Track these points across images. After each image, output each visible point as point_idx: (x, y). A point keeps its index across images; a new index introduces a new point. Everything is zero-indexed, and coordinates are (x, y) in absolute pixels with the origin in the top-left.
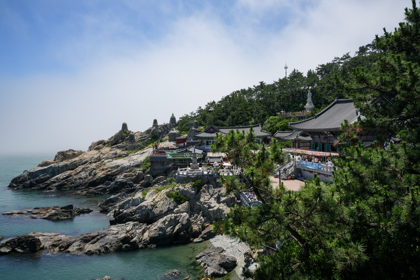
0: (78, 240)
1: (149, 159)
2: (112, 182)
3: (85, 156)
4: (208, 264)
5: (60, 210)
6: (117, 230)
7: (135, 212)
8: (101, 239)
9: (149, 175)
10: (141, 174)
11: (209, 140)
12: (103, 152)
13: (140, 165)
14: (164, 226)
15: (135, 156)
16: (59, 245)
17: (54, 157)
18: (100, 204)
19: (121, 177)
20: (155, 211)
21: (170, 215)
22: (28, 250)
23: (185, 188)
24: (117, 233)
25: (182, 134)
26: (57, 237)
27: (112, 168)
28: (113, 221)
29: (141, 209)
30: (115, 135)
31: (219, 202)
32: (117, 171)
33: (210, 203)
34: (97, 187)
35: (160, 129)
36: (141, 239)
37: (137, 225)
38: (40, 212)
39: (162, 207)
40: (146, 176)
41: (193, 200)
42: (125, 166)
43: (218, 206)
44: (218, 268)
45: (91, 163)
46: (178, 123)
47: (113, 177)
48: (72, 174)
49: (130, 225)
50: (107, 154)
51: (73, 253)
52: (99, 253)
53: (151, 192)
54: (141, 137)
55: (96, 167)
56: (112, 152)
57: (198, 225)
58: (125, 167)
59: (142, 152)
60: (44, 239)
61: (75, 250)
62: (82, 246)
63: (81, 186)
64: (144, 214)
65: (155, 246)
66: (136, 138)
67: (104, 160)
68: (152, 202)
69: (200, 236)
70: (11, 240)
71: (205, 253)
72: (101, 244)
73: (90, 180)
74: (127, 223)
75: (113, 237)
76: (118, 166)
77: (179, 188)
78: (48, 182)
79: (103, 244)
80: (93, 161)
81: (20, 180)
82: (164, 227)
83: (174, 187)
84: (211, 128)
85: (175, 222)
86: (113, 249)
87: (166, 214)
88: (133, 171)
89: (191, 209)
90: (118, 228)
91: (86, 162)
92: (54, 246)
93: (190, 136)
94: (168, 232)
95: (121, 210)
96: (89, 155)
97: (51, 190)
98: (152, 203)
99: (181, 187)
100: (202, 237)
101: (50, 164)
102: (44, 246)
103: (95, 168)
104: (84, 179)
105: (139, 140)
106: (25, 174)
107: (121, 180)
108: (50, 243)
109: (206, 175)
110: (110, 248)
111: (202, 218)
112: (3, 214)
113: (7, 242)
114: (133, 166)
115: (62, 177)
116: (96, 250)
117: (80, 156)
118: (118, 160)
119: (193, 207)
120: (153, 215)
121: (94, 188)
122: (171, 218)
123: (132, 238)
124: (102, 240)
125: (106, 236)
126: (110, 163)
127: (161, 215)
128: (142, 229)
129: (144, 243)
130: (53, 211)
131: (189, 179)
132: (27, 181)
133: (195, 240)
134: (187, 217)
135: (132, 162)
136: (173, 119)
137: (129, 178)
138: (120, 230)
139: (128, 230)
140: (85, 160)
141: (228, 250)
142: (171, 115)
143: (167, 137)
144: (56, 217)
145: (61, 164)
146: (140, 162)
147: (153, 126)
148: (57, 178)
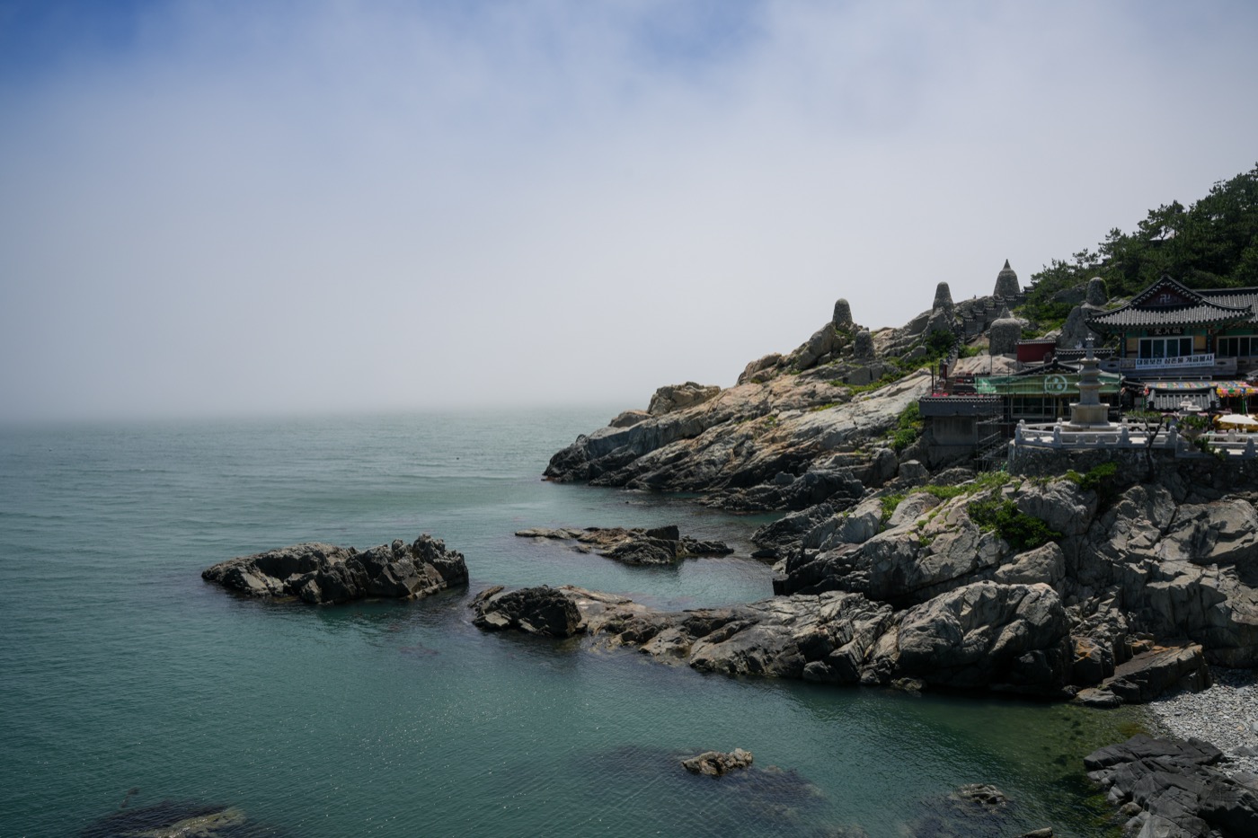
0: (674, 623)
1: (918, 409)
2: (797, 476)
3: (726, 400)
4: (1143, 799)
5: (645, 538)
6: (793, 611)
7: (854, 562)
8: (741, 632)
9: (915, 462)
10: (890, 457)
11: (1153, 339)
12: (776, 389)
13: (886, 428)
14: (953, 620)
15: (871, 401)
16: (625, 629)
17: (649, 403)
18: (757, 535)
19: (826, 464)
20: (923, 566)
21: (981, 584)
22: (546, 629)
23: (1045, 491)
24: (791, 621)
25: (1040, 331)
26: (623, 607)
27: (798, 435)
28: (782, 583)
29: (875, 551)
30: (812, 339)
31: (1200, 560)
32: (814, 445)
33: (1154, 558)
34: (752, 488)
35: (958, 315)
36: (867, 652)
37: (857, 604)
38: (598, 540)
39: (949, 550)
40: (906, 466)
41: (1080, 538)
42: (839, 430)
43: (1192, 573)
44: (1192, 824)
45: (740, 420)
46: (1026, 292)
47: (800, 463)
48: (691, 449)
49: (833, 602)
50: (788, 394)
51: (656, 659)
52: (729, 672)
53: (914, 500)
54: (893, 342)
55: (755, 432)
56: (802, 389)
57: (1101, 637)
58: (838, 433)
59: (895, 389)
60: (590, 607)
61: (664, 650)
62: (686, 644)
63: (711, 484)
64: (885, 573)
65: (919, 687)
66: (876, 346)
67: (777, 411)
68: (915, 531)
69: (1106, 683)
70: (510, 595)
71: (1126, 750)
72: (738, 647)
73: (735, 467)
74: (824, 595)
75: (777, 632)
76: (818, 431)
77: (1021, 489)
78: (630, 467)
79: (745, 649)
80: (747, 414)
81: (567, 459)
82: (956, 625)
83: (1000, 488)
84: (1165, 289)
85: (998, 611)
86: (774, 669)
87: (964, 578)
88: (863, 447)
89: (1067, 574)
90: (796, 608)
91: (727, 418)
92: (611, 629)
93: (1070, 336)
94: (969, 645)
95: (808, 552)
96: (736, 396)
97: (635, 490)
98: (914, 537)
99: (1028, 488)
100: (1112, 687)
101: (637, 419)
102: (586, 626)
103: (751, 433)
104: (720, 466)
105: (886, 352)
106: (579, 444)
107: (825, 471)
108: (603, 620)
109: (1138, 447)
110: (766, 664)
111: (1115, 612)
112: (516, 535)
113: (502, 600)
114: (863, 432)
115: (663, 457)
116: (723, 662)
117: (713, 399)
118: (819, 412)
119: (1079, 569)
120: (915, 577)
121: (744, 492)
122: (983, 596)
123: (838, 644)
124: (741, 635)
125: (757, 626)
126: (794, 421)
127: (945, 582)
128: (873, 620)
129: (880, 667)
130: (628, 540)
131: (1064, 459)
132: (582, 461)
133: (1085, 695)
134: (1053, 598)
135: (862, 420)
136: (1007, 280)
137: (851, 467)
138: (802, 613)
139: (826, 615)
140: (724, 412)
141: (1243, 760)
142: (1001, 268)
143: (985, 342)
144: (634, 555)
145: (665, 419)
146: (886, 418)
147: (936, 306)
148: (652, 458)
